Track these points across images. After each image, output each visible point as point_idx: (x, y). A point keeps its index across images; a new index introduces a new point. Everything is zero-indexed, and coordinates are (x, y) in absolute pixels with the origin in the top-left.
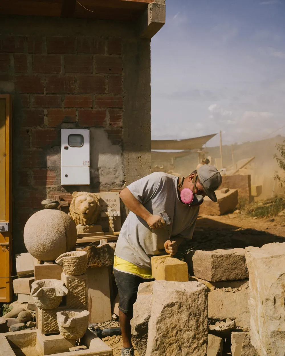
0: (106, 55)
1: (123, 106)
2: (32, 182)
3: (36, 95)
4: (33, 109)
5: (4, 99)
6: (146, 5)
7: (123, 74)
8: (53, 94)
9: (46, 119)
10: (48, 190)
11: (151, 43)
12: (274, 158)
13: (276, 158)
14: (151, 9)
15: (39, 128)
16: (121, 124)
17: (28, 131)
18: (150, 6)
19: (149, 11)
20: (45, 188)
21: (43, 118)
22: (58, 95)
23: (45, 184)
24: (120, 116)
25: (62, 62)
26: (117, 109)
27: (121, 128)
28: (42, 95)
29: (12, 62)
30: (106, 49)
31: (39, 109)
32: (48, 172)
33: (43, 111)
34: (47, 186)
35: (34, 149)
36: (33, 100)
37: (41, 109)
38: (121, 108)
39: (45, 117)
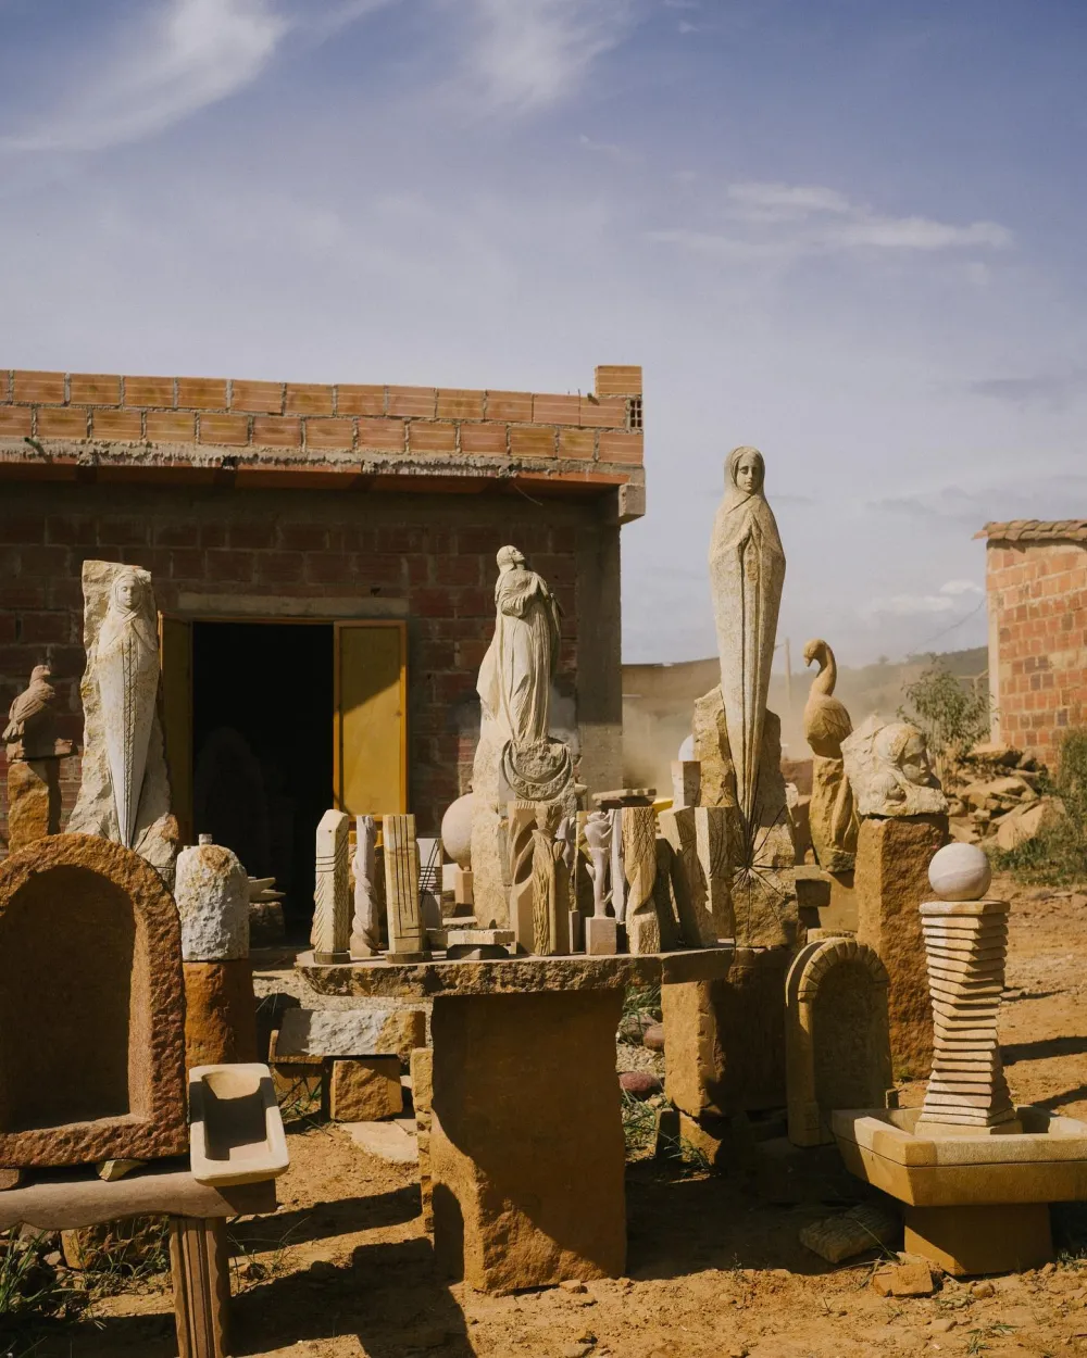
0: (550, 554)
1: (578, 636)
2: (437, 756)
3: (441, 619)
4: (438, 641)
5: (397, 627)
6: (616, 487)
7: (577, 584)
8: (468, 617)
9: (457, 657)
10: (460, 770)
11: (621, 532)
12: (898, 716)
13: (902, 716)
14: (623, 495)
15: (448, 672)
16: (573, 663)
17: (429, 677)
18: (622, 489)
19: (620, 497)
20: (456, 766)
21: (453, 657)
22: (476, 619)
23: (456, 760)
24: (573, 651)
25: (481, 566)
26: (569, 641)
27: (575, 670)
28: (451, 620)
29: (405, 568)
30: (550, 544)
31: (446, 641)
32: (461, 741)
33: (453, 645)
34: (460, 763)
35: (440, 705)
36: (437, 628)
37: (450, 641)
38: (574, 639)
39: (456, 654)
